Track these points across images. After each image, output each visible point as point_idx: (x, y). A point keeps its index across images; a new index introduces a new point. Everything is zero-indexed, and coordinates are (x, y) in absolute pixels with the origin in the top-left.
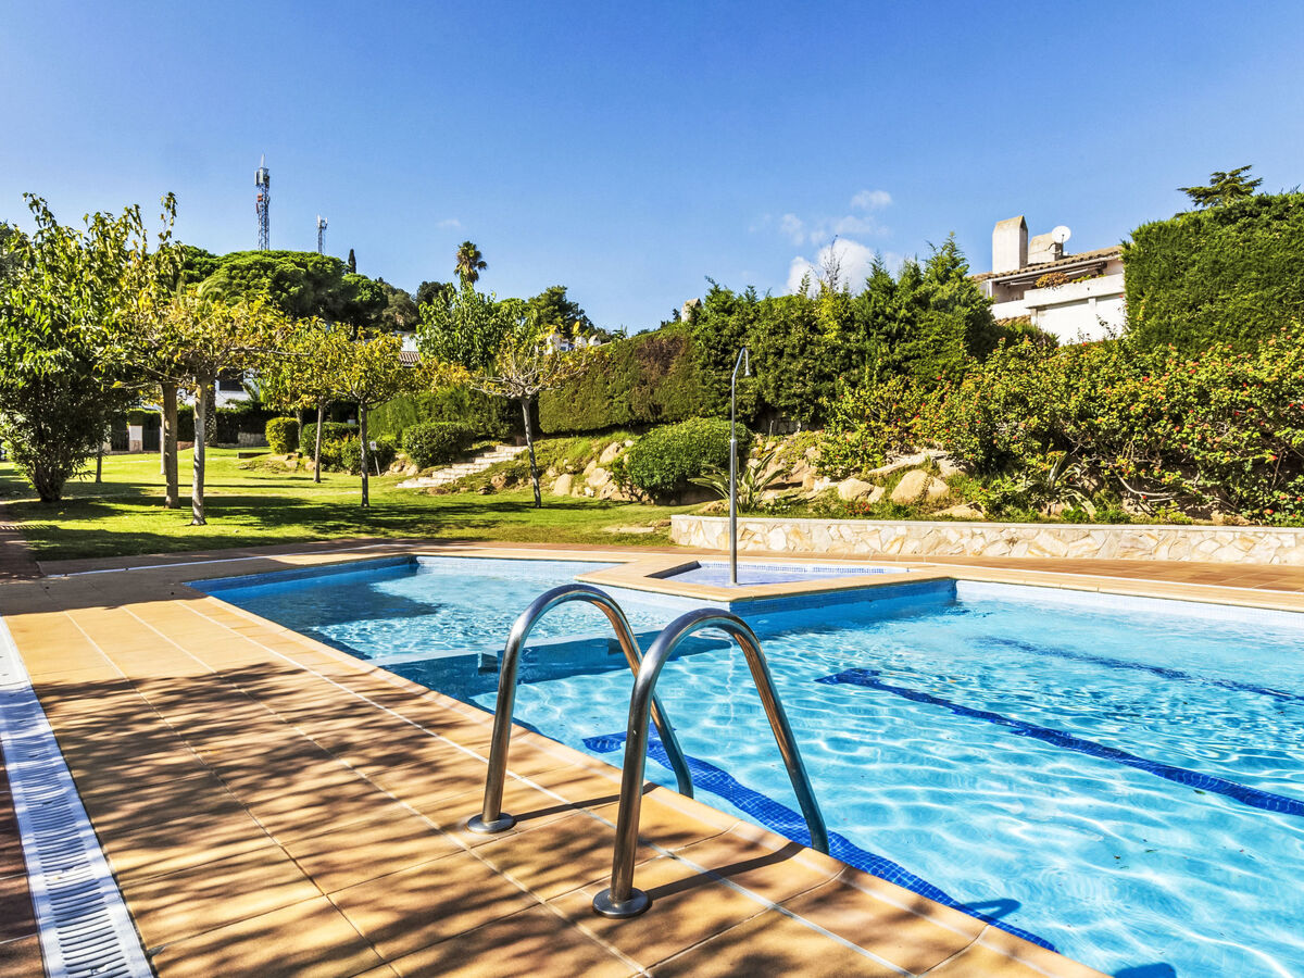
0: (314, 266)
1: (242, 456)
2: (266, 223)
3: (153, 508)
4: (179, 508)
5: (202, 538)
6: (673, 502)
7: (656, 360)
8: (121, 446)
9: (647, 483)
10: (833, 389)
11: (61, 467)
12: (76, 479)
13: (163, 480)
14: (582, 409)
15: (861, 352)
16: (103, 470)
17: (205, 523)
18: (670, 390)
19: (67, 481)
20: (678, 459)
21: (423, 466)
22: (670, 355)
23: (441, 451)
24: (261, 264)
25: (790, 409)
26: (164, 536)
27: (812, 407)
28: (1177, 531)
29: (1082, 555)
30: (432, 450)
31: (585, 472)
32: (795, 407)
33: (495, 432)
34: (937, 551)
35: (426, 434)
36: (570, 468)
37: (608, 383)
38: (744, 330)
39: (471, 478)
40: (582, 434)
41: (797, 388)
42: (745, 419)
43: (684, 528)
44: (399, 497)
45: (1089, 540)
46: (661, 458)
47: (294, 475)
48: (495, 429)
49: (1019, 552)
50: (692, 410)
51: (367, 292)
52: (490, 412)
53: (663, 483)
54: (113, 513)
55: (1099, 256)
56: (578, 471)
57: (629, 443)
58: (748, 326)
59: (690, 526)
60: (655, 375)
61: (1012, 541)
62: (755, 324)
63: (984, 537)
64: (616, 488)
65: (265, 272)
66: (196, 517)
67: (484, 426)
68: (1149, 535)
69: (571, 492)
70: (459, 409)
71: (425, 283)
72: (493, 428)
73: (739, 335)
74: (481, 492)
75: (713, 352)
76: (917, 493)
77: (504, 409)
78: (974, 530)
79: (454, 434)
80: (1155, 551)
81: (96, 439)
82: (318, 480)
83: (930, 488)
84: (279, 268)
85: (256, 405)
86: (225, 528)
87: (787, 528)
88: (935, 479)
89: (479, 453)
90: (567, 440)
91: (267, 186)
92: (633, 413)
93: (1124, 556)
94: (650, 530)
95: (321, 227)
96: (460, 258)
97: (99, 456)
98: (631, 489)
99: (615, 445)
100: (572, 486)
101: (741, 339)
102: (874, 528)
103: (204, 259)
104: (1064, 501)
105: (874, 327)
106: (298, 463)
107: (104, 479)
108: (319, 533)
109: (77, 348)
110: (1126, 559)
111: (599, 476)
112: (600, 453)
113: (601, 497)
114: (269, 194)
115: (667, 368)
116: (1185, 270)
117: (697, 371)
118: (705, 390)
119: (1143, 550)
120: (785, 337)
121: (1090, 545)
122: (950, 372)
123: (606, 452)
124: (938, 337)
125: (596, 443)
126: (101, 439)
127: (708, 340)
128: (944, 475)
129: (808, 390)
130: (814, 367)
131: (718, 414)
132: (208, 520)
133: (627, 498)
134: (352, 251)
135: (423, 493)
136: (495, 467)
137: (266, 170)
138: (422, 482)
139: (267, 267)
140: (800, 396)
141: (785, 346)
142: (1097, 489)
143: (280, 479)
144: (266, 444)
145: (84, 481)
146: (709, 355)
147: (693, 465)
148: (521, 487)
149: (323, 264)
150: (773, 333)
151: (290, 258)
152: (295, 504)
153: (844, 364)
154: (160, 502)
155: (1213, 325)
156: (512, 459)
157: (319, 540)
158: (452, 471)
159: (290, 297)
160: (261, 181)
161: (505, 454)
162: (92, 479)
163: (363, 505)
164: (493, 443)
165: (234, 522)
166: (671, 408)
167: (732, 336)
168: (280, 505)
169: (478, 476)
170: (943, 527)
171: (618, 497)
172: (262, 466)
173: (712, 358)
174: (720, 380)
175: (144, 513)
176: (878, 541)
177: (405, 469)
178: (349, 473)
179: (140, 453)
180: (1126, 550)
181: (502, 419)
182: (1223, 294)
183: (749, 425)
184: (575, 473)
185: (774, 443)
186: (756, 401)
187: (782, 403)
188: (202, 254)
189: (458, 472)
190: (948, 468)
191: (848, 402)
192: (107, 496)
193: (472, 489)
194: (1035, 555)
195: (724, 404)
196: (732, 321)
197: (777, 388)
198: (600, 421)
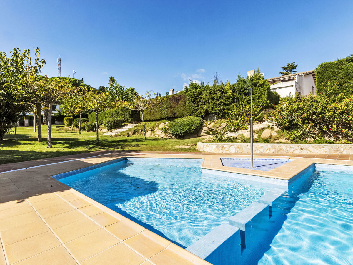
1: (57, 127)
2: (60, 71)
3: (33, 142)
4: (42, 142)
5: (52, 152)
6: (182, 138)
7: (175, 101)
8: (22, 124)
9: (176, 133)
10: (229, 108)
11: (3, 130)
12: (8, 134)
13: (37, 133)
14: (153, 114)
15: (238, 98)
16: (17, 131)
17: (52, 147)
18: (179, 109)
19: (5, 134)
20: (185, 127)
21: (109, 129)
22: (179, 100)
23: (114, 125)
25: (216, 114)
26: (38, 152)
27: (222, 113)
28: (349, 145)
29: (322, 153)
30: (112, 125)
31: (155, 131)
32: (217, 113)
33: (127, 121)
34: (280, 152)
35: (110, 121)
36: (151, 130)
37: (161, 107)
38: (201, 93)
39: (123, 132)
40: (153, 121)
41: (218, 108)
42: (201, 116)
43: (202, 146)
44: (105, 138)
45: (324, 149)
46: (180, 126)
47: (72, 132)
48: (128, 120)
49: (304, 152)
50: (185, 114)
52: (126, 115)
53: (181, 133)
54: (20, 144)
55: (274, 79)
56: (153, 130)
57: (167, 123)
58: (203, 92)
59: (204, 146)
60: (175, 105)
61: (302, 149)
62: (205, 91)
63: (293, 148)
64: (164, 135)
66: (49, 145)
67: (125, 119)
68: (341, 147)
69: (151, 136)
70: (118, 115)
71: (100, 86)
72: (127, 119)
73: (200, 94)
74: (127, 136)
75: (193, 99)
76: (269, 135)
77: (130, 115)
78: (291, 146)
79: (117, 121)
80: (343, 151)
81: (15, 122)
82: (80, 133)
83: (272, 134)
85: (60, 114)
86: (59, 148)
87: (235, 146)
88: (273, 132)
89: (124, 125)
90: (148, 122)
91: (61, 62)
92: (168, 115)
93: (334, 153)
94: (189, 147)
95: (74, 73)
96: (110, 80)
97: (16, 127)
98: (169, 135)
99: (163, 123)
100: (151, 134)
101: (201, 95)
102: (261, 146)
104: (311, 137)
105: (241, 91)
106: (73, 129)
107: (17, 133)
108: (89, 149)
109: (8, 91)
110: (334, 154)
111: (159, 132)
112: (159, 125)
113: (160, 137)
115: (178, 103)
116: (337, 75)
117: (187, 104)
118: (189, 109)
119: (339, 151)
120: (214, 94)
121: (324, 150)
122: (263, 103)
123: (160, 125)
124: (259, 94)
125: (157, 123)
126: (16, 122)
127: (191, 95)
128: (276, 130)
129: (221, 108)
130: (223, 102)
131: (194, 115)
132: (52, 146)
133: (168, 137)
134: (82, 78)
135: (111, 136)
136: (130, 129)
137: (60, 58)
138: (109, 134)
140: (218, 110)
141: (214, 97)
142: (318, 134)
143: (68, 133)
144: (64, 124)
145: (11, 134)
146: (191, 100)
147: (189, 128)
148: (137, 135)
150: (210, 93)
152: (76, 140)
153: (232, 101)
154: (36, 140)
155: (346, 89)
156: (134, 127)
157: (90, 152)
158: (117, 131)
160: (59, 61)
161: (131, 126)
162: (14, 133)
163: (97, 140)
164: (127, 123)
165: (61, 146)
166: (179, 114)
167: (198, 95)
168: (72, 140)
169: (125, 132)
170: (281, 145)
171: (165, 137)
172: (63, 130)
173: (192, 100)
174: (194, 106)
175: (31, 144)
176: (263, 150)
177: (102, 130)
178: (87, 131)
179: (28, 126)
180: (334, 151)
181: (130, 117)
182: (350, 81)
183: (202, 118)
184: (152, 131)
185: (210, 123)
186: (205, 112)
187: (213, 112)
189: (119, 131)
190: (276, 128)
191: (236, 111)
192: (18, 138)
193: (124, 135)
194: (309, 153)
195: (195, 112)
196: (198, 90)
197: (212, 108)
198: (158, 117)
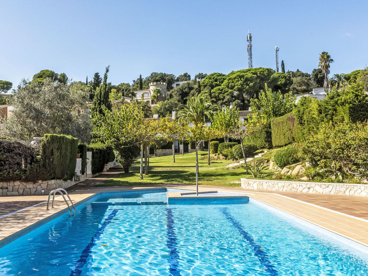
0: (260, 73)
1: (201, 155)
2: (251, 54)
4: (148, 174)
7: (291, 121)
8: (177, 151)
17: (143, 179)
24: (239, 76)
49: (311, 191)
51: (283, 79)
60: (292, 127)
65: (241, 79)
66: (141, 178)
71: (315, 70)
76: (297, 172)
78: (300, 184)
83: (301, 171)
84: (245, 77)
88: (303, 168)
91: (251, 41)
92: (289, 140)
95: (277, 50)
102: (277, 183)
103: (221, 77)
106: (218, 157)
114: (252, 43)
115: (294, 124)
117: (298, 126)
134: (283, 61)
137: (250, 34)
139: (241, 77)
144: (209, 151)
149: (263, 72)
151: (251, 71)
159: (250, 87)
160: (249, 39)
164: (264, 150)
166: (296, 138)
169: (248, 163)
172: (207, 158)
176: (277, 187)
188: (220, 75)
190: (307, 164)
